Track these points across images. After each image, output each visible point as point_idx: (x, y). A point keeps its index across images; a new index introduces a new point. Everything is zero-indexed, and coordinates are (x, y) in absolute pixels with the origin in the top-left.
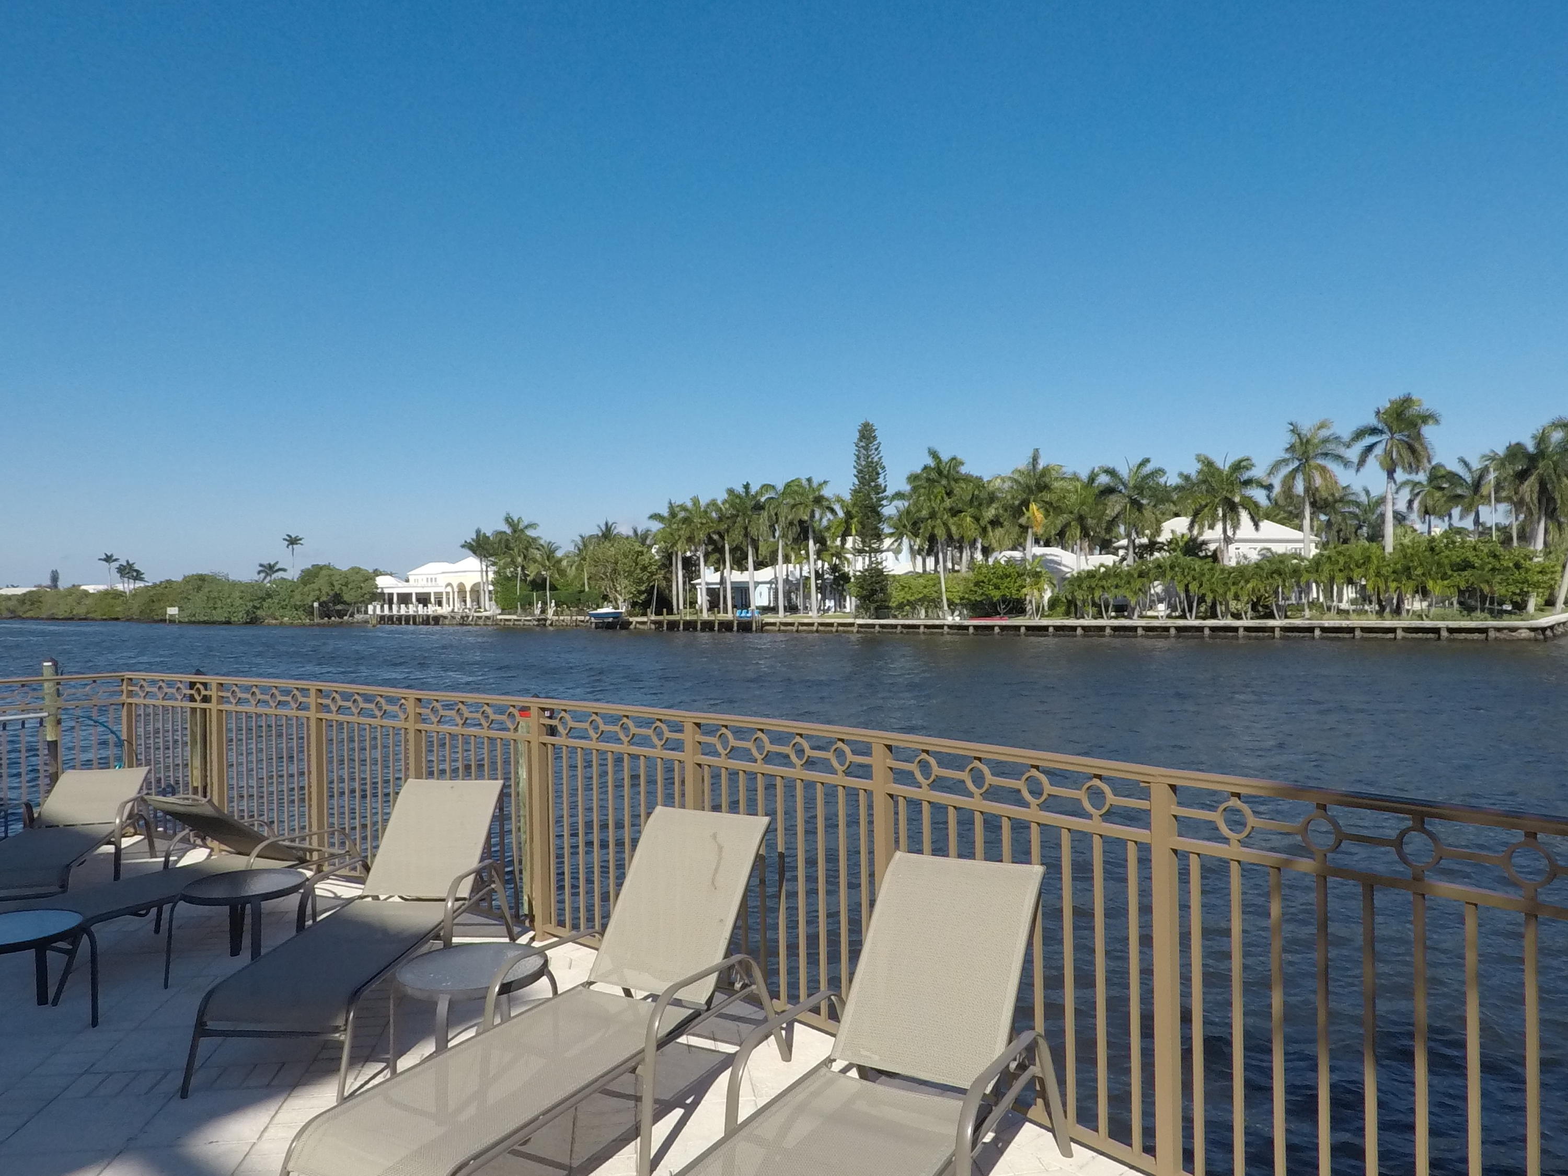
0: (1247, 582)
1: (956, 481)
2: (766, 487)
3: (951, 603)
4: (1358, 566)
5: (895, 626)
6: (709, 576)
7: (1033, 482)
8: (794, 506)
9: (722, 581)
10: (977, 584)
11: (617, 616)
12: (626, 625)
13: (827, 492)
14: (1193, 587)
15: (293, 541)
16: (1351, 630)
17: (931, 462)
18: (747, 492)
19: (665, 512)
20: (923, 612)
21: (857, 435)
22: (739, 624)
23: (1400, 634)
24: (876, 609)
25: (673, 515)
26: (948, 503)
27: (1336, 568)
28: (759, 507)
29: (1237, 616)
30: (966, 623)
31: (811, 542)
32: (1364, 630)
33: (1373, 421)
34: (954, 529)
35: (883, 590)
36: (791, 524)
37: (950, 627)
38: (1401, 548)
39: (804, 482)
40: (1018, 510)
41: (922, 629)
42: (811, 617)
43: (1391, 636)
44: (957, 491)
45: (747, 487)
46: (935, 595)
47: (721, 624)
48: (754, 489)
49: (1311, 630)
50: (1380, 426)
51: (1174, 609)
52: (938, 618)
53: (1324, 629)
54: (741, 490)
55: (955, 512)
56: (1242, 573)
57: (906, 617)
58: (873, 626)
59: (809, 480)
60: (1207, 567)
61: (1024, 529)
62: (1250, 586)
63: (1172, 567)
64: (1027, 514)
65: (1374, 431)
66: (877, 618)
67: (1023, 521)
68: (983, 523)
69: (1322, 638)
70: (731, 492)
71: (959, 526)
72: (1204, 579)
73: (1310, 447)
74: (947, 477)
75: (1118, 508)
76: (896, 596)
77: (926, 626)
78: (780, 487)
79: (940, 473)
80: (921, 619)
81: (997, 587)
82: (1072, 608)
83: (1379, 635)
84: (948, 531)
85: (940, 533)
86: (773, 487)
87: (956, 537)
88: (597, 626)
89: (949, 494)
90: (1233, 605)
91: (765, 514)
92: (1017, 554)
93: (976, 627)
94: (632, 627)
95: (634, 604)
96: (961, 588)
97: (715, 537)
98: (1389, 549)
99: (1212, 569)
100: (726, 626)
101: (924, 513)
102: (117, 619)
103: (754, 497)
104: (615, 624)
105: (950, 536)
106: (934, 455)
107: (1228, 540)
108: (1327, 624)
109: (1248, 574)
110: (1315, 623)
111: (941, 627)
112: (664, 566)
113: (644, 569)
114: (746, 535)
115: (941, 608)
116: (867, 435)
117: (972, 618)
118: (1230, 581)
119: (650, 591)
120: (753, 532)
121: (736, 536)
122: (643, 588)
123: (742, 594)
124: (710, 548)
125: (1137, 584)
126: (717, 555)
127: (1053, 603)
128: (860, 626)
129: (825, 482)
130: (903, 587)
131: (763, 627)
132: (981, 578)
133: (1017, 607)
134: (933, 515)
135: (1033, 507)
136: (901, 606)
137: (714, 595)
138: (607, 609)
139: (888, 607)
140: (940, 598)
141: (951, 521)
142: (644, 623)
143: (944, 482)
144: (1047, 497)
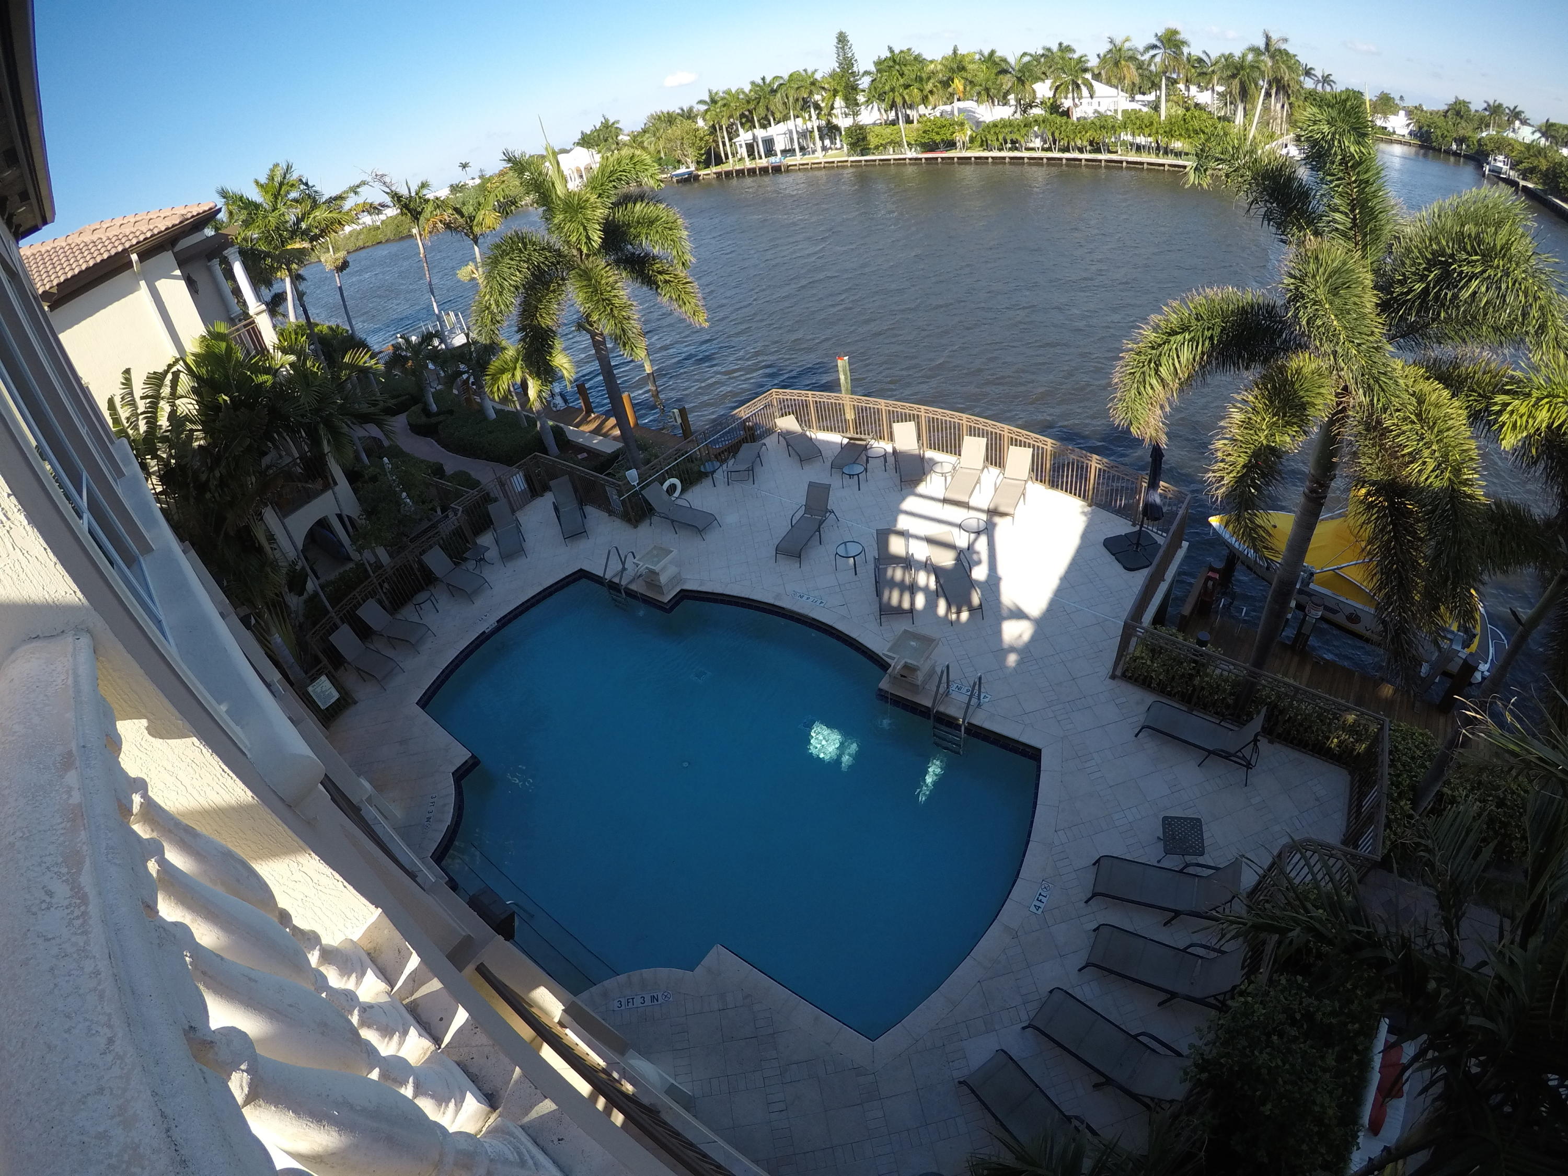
0: (1086, 132)
1: (905, 65)
2: (776, 78)
3: (909, 144)
4: (1146, 127)
5: (875, 161)
6: (744, 136)
7: (955, 66)
8: (798, 88)
9: (755, 138)
10: (924, 132)
11: (690, 174)
12: (696, 177)
13: (818, 76)
14: (1057, 135)
15: (464, 166)
16: (1142, 163)
17: (889, 55)
18: (764, 83)
19: (707, 99)
20: (891, 149)
21: (836, 40)
22: (772, 168)
23: (1167, 168)
24: (861, 150)
25: (714, 101)
26: (902, 81)
27: (1135, 127)
28: (774, 92)
29: (1081, 150)
30: (920, 156)
31: (812, 110)
32: (1149, 164)
33: (1154, 41)
34: (907, 97)
35: (864, 139)
36: (797, 100)
37: (910, 159)
38: (1169, 117)
39: (804, 73)
40: (946, 84)
41: (892, 162)
42: (818, 158)
43: (1162, 168)
44: (906, 72)
45: (763, 79)
46: (898, 139)
47: (761, 169)
48: (768, 81)
49: (1121, 162)
50: (1159, 44)
51: (1045, 142)
52: (902, 153)
53: (1128, 162)
54: (760, 82)
55: (907, 87)
56: (1083, 125)
57: (881, 154)
58: (860, 161)
59: (805, 70)
60: (1064, 121)
61: (952, 95)
62: (1088, 134)
63: (1044, 121)
64: (953, 86)
65: (1154, 47)
66: (863, 155)
67: (950, 90)
68: (925, 93)
69: (1127, 168)
70: (753, 83)
71: (910, 96)
72: (1062, 129)
73: (1122, 52)
74: (899, 64)
75: (1010, 84)
76: (873, 141)
77: (895, 160)
78: (786, 77)
79: (894, 61)
80: (890, 155)
81: (938, 133)
82: (985, 145)
83: (1156, 167)
84: (904, 98)
85: (899, 101)
86: (781, 77)
87: (909, 103)
88: (678, 182)
89: (902, 75)
90: (1079, 143)
91: (779, 95)
92: (948, 108)
93: (926, 159)
94: (701, 178)
95: (698, 163)
96: (915, 134)
97: (747, 113)
98: (1163, 118)
99: (1066, 123)
100: (764, 171)
101: (887, 88)
102: (381, 242)
103: (769, 85)
104: (690, 179)
105: (905, 102)
106: (891, 50)
107: (1076, 105)
108: (1130, 159)
109: (1087, 127)
110: (1123, 158)
111: (905, 159)
112: (711, 134)
113: (701, 139)
114: (768, 109)
115: (903, 146)
116: (842, 39)
117: (923, 152)
118: (1077, 131)
119: (708, 153)
120: (772, 108)
121: (762, 111)
122: (703, 152)
123: (769, 143)
124: (744, 120)
125: (1023, 131)
126: (749, 124)
127: (972, 140)
128: (852, 162)
129: (816, 71)
130: (877, 136)
131: (788, 169)
132: (927, 128)
133: (951, 145)
134: (893, 90)
135: (956, 81)
136: (877, 147)
137: (750, 148)
138: (683, 170)
139: (869, 149)
140: (902, 140)
141: (905, 92)
142: (708, 174)
143: (897, 67)
144: (964, 74)
